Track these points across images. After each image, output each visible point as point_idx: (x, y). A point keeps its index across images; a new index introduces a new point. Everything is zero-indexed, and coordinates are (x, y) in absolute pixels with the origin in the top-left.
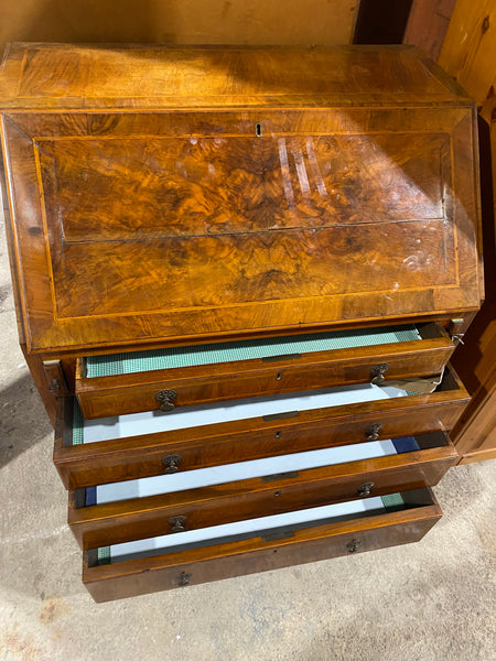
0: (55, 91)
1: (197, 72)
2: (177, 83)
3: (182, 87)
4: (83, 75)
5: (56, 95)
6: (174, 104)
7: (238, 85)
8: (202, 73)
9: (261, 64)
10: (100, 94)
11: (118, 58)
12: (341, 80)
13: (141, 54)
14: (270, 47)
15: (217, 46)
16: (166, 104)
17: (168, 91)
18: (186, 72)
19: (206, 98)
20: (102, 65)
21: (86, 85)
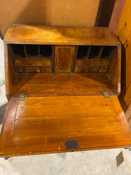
0: (19, 37)
1: (53, 33)
2: (48, 36)
3: (49, 37)
4: (26, 33)
5: (19, 38)
6: (46, 41)
7: (62, 37)
8: (55, 33)
9: (69, 31)
10: (29, 38)
11: (35, 29)
12: (88, 36)
13: (41, 28)
14: (73, 27)
15: (60, 26)
16: (44, 41)
17: (45, 38)
18: (50, 33)
19: (54, 40)
20: (31, 30)
21: (26, 36)
